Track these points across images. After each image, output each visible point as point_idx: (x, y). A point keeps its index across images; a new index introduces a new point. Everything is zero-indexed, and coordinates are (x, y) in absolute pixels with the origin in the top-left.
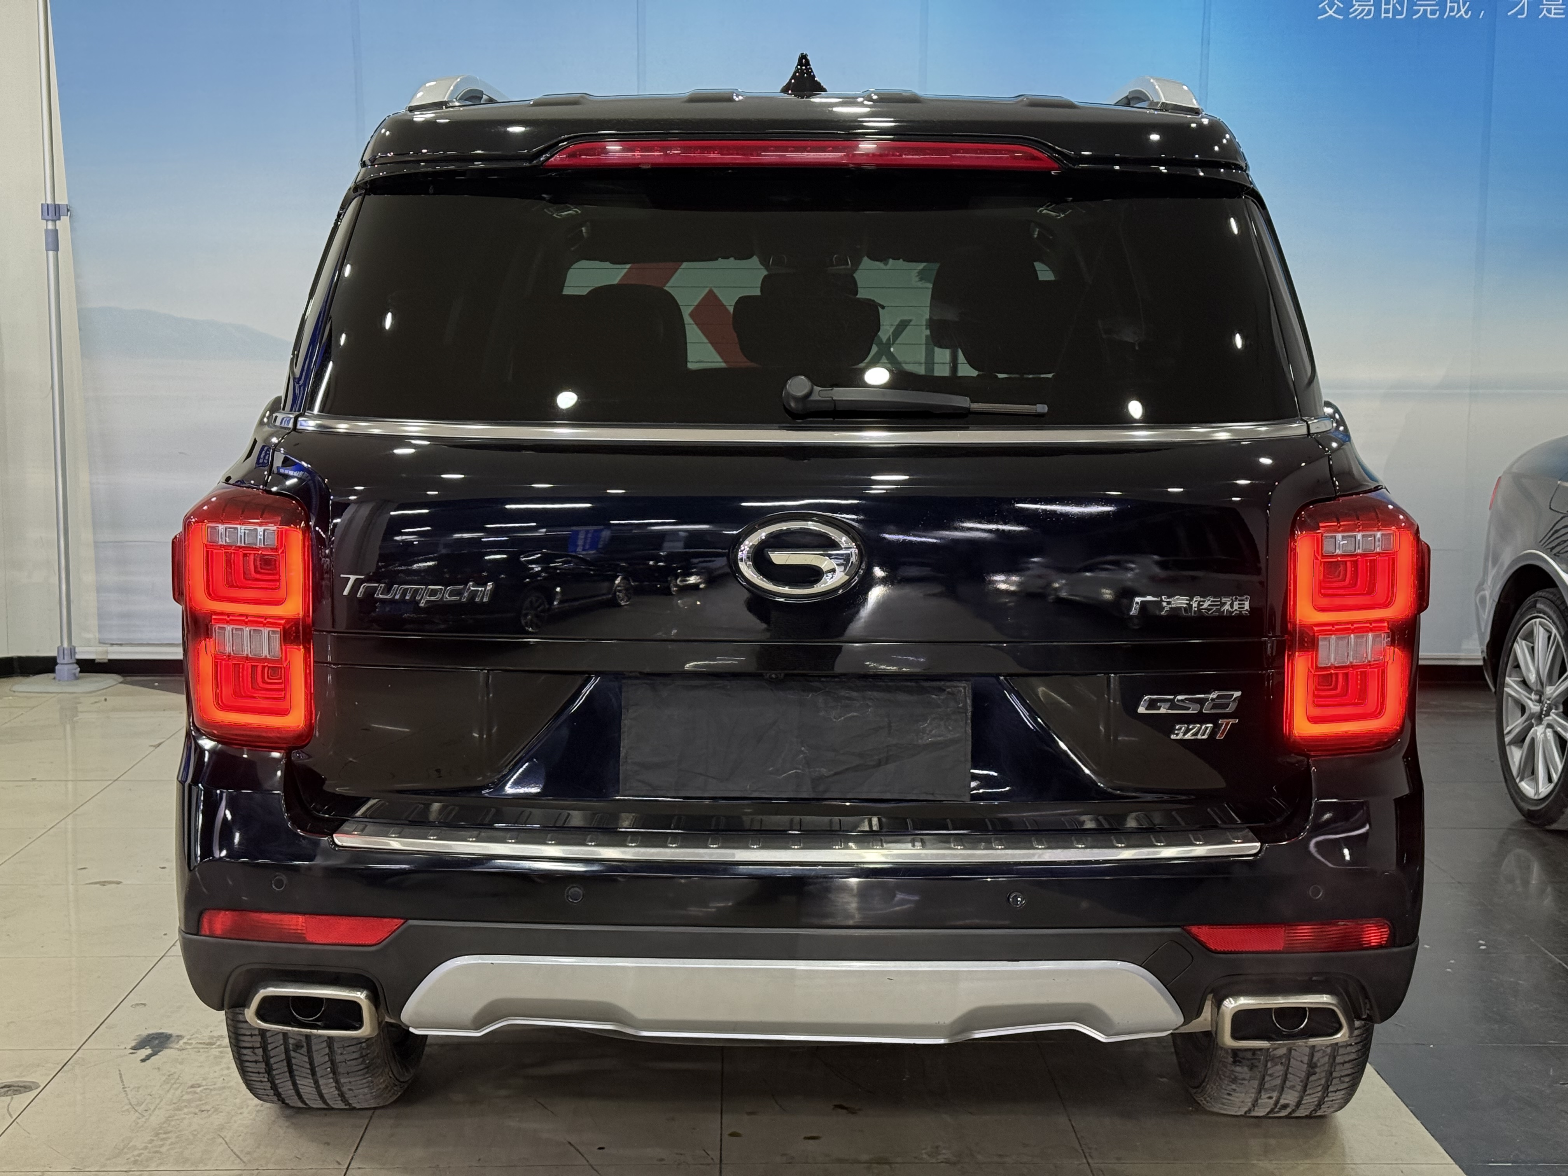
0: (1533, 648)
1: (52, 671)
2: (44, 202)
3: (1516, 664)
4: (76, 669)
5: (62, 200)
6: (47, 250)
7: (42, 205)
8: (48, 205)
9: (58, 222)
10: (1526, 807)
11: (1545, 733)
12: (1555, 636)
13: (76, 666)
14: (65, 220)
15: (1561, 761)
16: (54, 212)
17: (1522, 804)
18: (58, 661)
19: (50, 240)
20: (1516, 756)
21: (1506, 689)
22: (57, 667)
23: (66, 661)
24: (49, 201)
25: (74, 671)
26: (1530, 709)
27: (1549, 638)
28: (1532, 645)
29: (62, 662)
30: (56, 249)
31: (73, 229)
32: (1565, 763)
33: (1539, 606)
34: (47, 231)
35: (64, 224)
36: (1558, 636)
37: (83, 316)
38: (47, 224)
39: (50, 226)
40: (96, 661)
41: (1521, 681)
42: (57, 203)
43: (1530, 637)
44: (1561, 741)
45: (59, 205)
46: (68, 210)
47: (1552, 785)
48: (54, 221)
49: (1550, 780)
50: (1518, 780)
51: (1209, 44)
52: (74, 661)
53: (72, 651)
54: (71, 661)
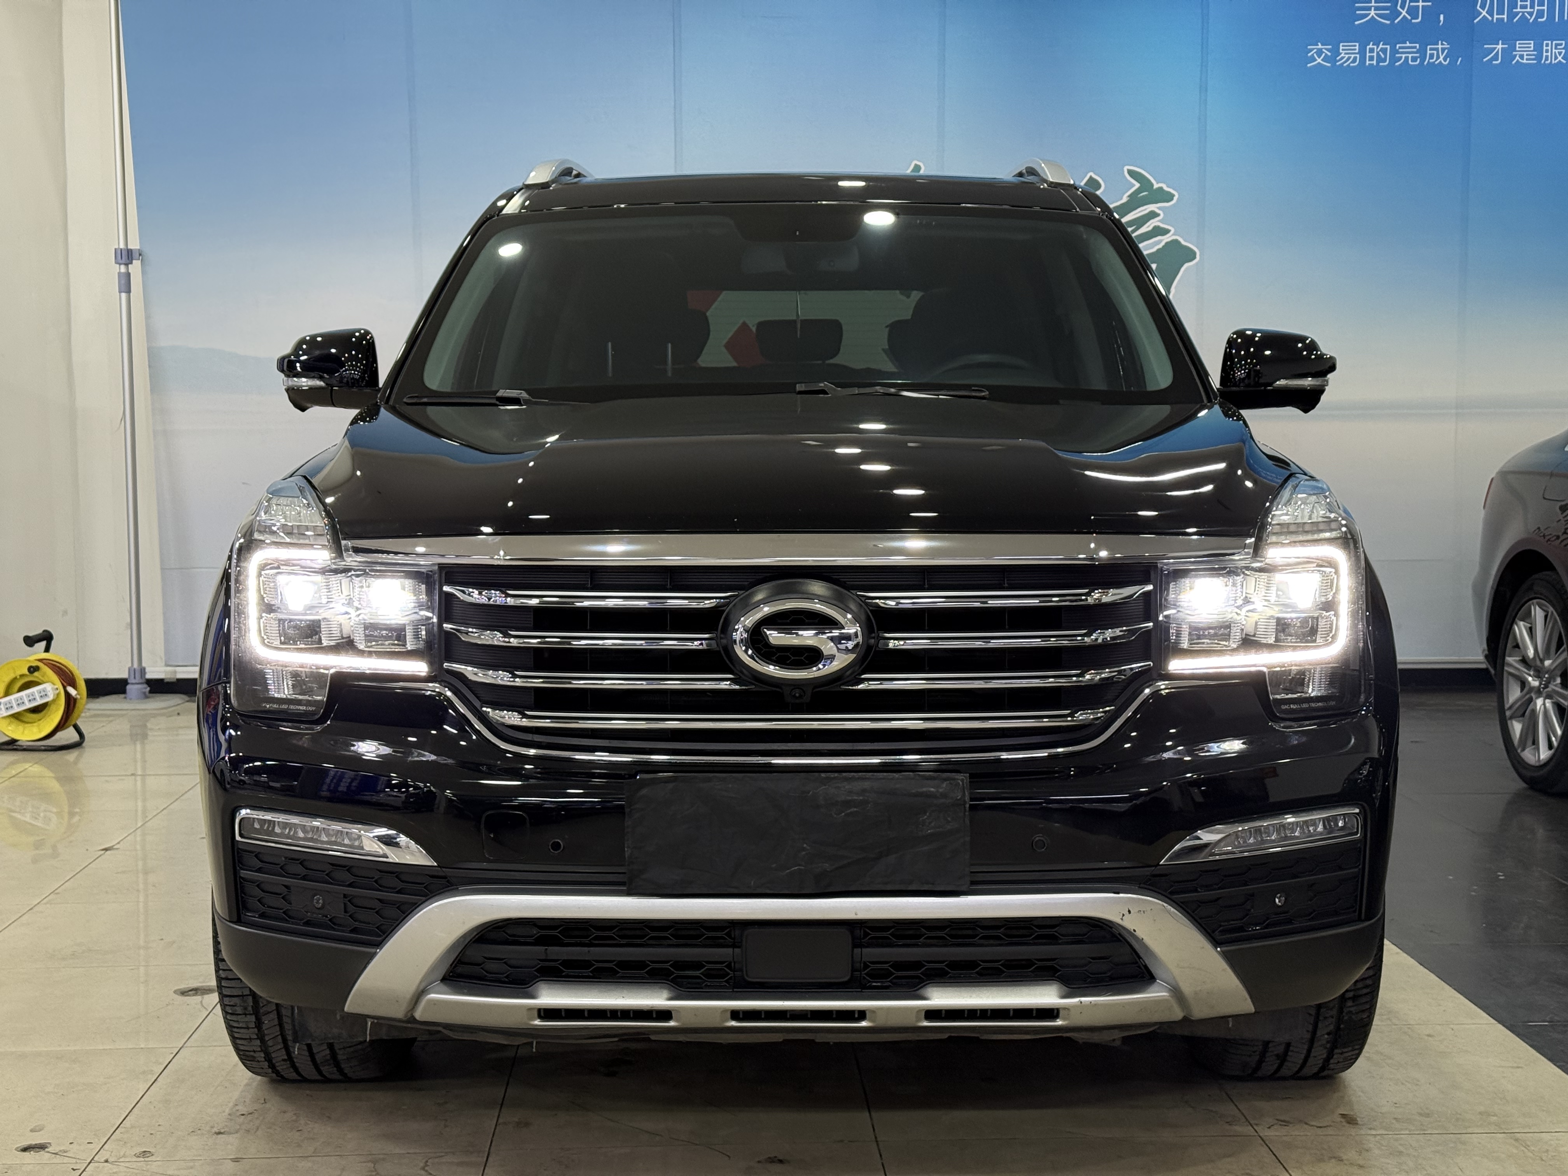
0: (1531, 628)
1: (124, 692)
2: (117, 247)
3: (1515, 644)
4: (146, 688)
5: (134, 245)
6: (120, 292)
7: (116, 249)
8: (121, 250)
9: (130, 266)
10: (1529, 774)
11: (1544, 704)
12: (1552, 613)
13: (145, 686)
14: (137, 263)
15: (1561, 729)
16: (127, 256)
17: (1524, 772)
18: (129, 681)
19: (123, 282)
20: (1517, 728)
21: (1506, 668)
22: (128, 687)
23: (136, 681)
24: (122, 246)
25: (144, 690)
26: (1529, 683)
27: (1546, 617)
28: (1529, 625)
29: (134, 681)
30: (128, 291)
31: (144, 272)
32: (1565, 727)
33: (1536, 588)
34: (119, 273)
35: (135, 267)
36: (1555, 613)
37: (153, 356)
38: (120, 269)
39: (123, 269)
40: (165, 681)
41: (1520, 660)
42: (129, 247)
43: (1527, 617)
44: (1560, 710)
45: (131, 250)
46: (140, 255)
47: (1553, 751)
48: (127, 265)
49: (1550, 746)
50: (1519, 751)
51: (1206, 90)
52: (144, 681)
53: (143, 671)
54: (141, 681)
